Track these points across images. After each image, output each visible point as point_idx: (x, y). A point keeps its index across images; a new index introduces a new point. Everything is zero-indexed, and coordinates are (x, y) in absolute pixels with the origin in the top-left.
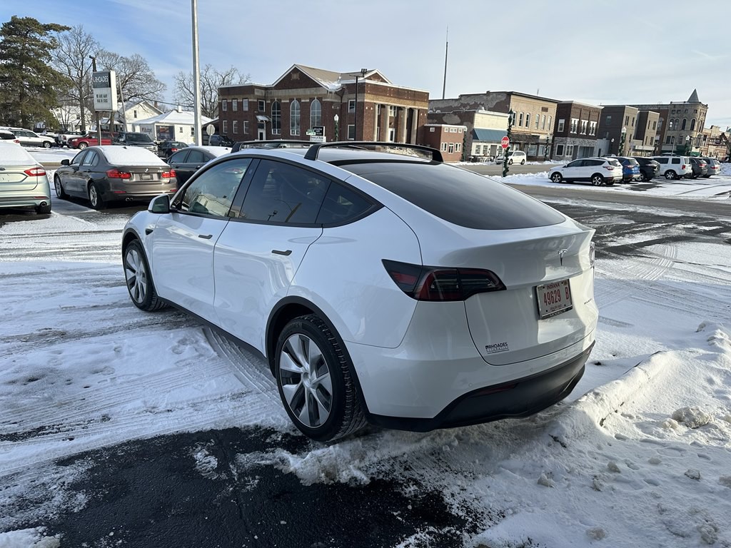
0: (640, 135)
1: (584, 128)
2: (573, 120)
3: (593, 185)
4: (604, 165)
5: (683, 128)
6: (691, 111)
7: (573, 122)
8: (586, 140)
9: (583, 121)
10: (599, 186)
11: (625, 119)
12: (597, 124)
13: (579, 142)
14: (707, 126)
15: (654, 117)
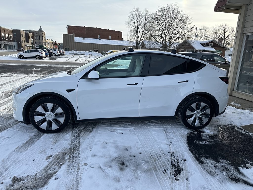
0: (27, 41)
1: (7, 38)
2: (2, 34)
3: (37, 59)
4: (39, 52)
5: (40, 39)
6: (41, 33)
7: (2, 35)
8: (9, 42)
9: (6, 35)
10: (39, 59)
11: (21, 35)
12: (12, 36)
13: (7, 43)
14: (46, 39)
15: (30, 35)
